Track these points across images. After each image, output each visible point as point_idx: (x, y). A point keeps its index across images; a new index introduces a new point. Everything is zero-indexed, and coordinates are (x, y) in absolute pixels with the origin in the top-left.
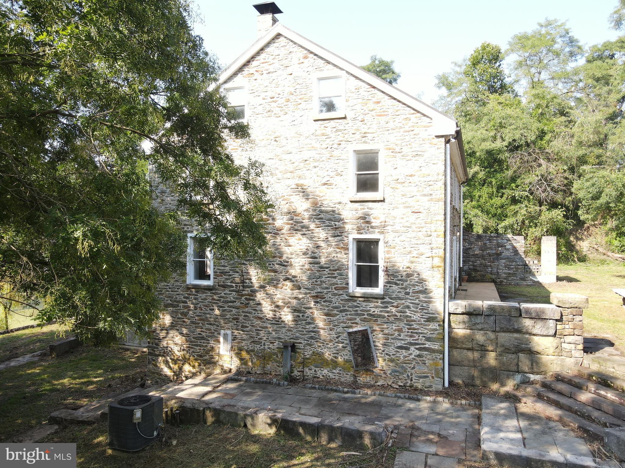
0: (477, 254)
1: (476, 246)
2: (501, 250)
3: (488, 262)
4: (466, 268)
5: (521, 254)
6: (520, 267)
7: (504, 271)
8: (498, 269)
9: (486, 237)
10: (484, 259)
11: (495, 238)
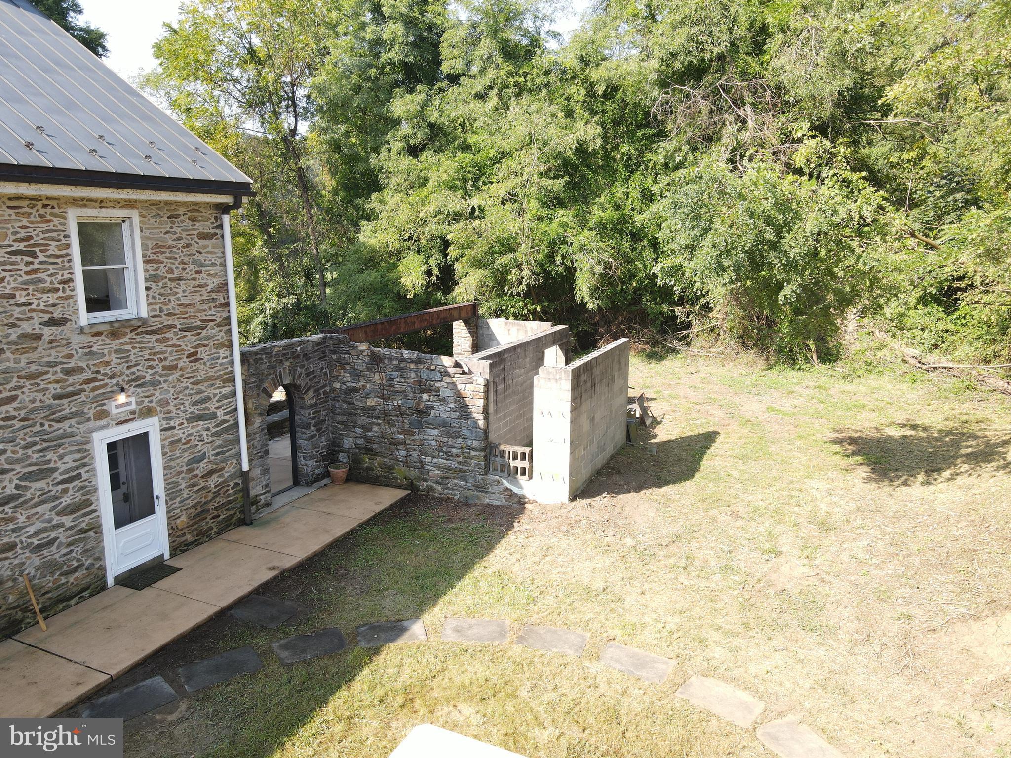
0: (372, 408)
1: (368, 386)
2: (429, 401)
3: (399, 433)
4: (348, 442)
5: (475, 415)
6: (473, 453)
7: (435, 460)
8: (423, 453)
9: (390, 359)
10: (389, 423)
11: (412, 366)
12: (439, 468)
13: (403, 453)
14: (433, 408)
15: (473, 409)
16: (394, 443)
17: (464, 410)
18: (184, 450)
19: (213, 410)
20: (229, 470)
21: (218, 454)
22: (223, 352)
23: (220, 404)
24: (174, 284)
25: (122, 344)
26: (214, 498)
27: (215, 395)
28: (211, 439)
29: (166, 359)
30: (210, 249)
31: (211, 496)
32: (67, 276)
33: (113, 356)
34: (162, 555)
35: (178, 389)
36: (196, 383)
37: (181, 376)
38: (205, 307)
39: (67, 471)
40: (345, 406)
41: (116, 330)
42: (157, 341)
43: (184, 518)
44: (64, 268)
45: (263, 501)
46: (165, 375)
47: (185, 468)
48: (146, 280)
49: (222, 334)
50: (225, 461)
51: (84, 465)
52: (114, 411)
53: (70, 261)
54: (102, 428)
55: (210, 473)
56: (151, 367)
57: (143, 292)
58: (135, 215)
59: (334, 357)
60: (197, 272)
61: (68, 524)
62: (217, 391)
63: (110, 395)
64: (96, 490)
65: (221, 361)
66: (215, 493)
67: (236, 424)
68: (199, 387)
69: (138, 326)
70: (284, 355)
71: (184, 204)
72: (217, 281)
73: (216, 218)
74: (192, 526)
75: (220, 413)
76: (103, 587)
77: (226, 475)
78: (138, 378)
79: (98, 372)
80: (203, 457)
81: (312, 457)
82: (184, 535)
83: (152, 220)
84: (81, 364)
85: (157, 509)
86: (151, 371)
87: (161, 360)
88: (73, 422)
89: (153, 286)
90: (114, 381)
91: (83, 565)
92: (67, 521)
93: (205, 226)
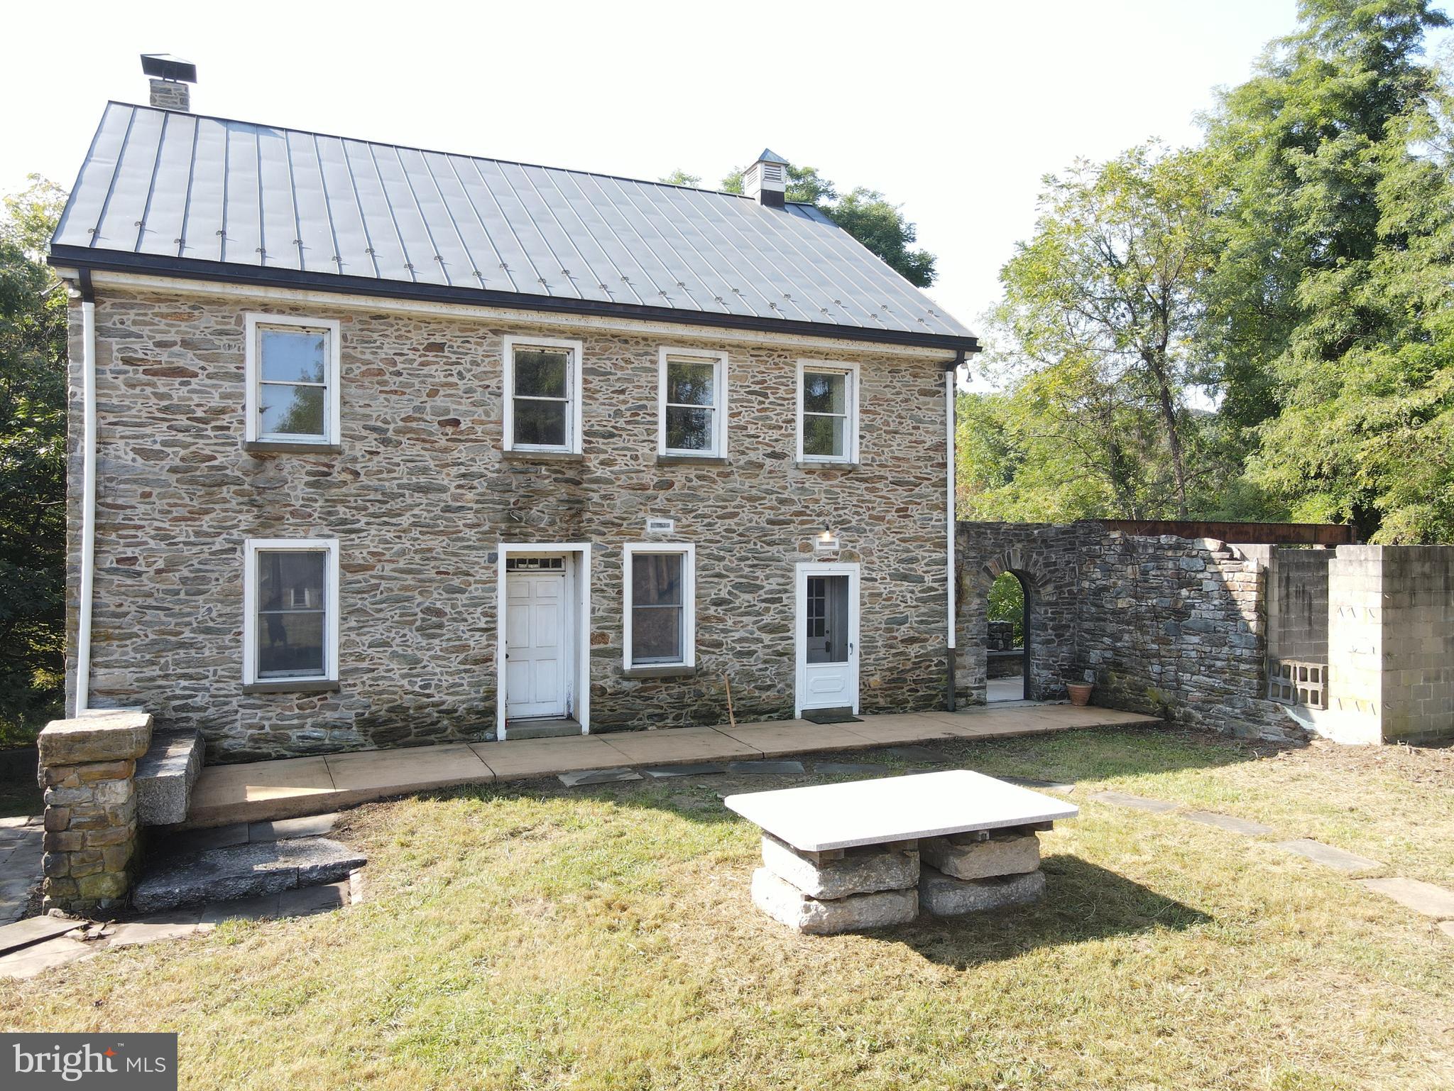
1: (1120, 582)
2: (1189, 598)
3: (1153, 642)
4: (1094, 656)
5: (1244, 614)
6: (1243, 667)
7: (1195, 677)
8: (1181, 668)
9: (1145, 547)
10: (1141, 628)
11: (1170, 553)
12: (1200, 687)
13: (1157, 668)
14: (1193, 606)
15: (1242, 605)
16: (1147, 655)
17: (1230, 607)
18: (884, 607)
19: (920, 573)
20: (932, 645)
21: (922, 622)
22: (936, 514)
23: (929, 568)
24: (889, 436)
25: (832, 486)
26: (913, 669)
27: (924, 558)
28: (915, 603)
29: (873, 508)
30: (930, 406)
31: (909, 665)
32: (790, 417)
33: (823, 495)
34: (851, 708)
35: (884, 541)
36: (903, 540)
37: (889, 529)
38: (921, 464)
39: (771, 592)
40: (1093, 609)
41: (827, 472)
42: (867, 489)
43: (877, 678)
44: (788, 410)
45: (974, 697)
46: (872, 524)
47: (883, 626)
48: (861, 429)
49: (937, 495)
50: (930, 632)
51: (786, 591)
52: (818, 547)
53: (794, 404)
54: (805, 560)
55: (911, 641)
56: (857, 513)
57: (857, 440)
58: (856, 368)
59: (1084, 549)
60: (914, 428)
61: (767, 642)
62: (926, 554)
63: (815, 532)
64: (793, 618)
65: (933, 523)
66: (914, 663)
67: (945, 596)
68: (907, 545)
69: (849, 471)
70: (1016, 535)
71: (907, 360)
72: (936, 439)
73: (940, 376)
74: (885, 690)
75: (928, 578)
76: (791, 716)
77: (930, 648)
78: (843, 522)
79: (807, 507)
80: (903, 621)
81: (1047, 667)
82: (876, 696)
83: (873, 374)
84: (793, 497)
85: (850, 657)
86: (857, 518)
87: (869, 509)
88: (781, 548)
89: (868, 435)
90: (821, 519)
91: (774, 686)
92: (767, 638)
93: (928, 383)
